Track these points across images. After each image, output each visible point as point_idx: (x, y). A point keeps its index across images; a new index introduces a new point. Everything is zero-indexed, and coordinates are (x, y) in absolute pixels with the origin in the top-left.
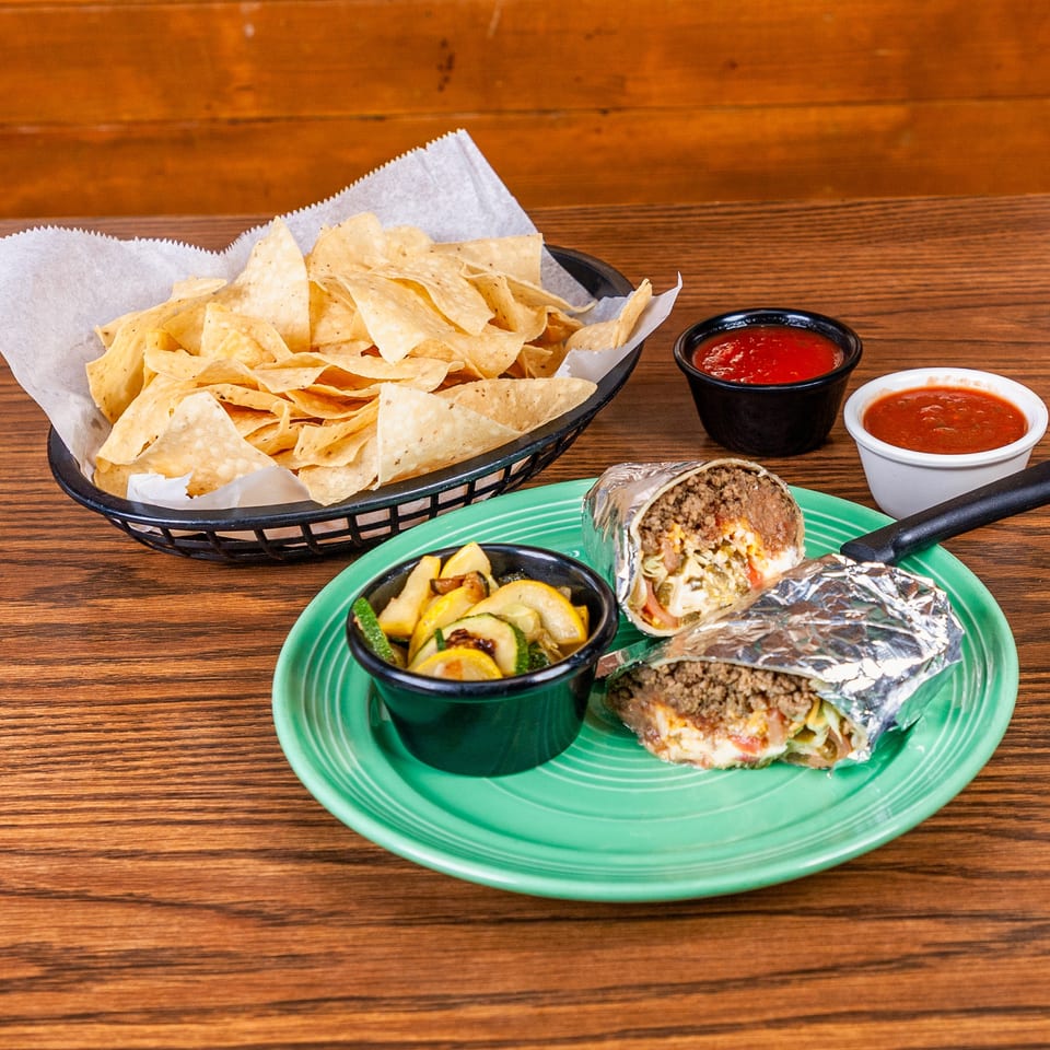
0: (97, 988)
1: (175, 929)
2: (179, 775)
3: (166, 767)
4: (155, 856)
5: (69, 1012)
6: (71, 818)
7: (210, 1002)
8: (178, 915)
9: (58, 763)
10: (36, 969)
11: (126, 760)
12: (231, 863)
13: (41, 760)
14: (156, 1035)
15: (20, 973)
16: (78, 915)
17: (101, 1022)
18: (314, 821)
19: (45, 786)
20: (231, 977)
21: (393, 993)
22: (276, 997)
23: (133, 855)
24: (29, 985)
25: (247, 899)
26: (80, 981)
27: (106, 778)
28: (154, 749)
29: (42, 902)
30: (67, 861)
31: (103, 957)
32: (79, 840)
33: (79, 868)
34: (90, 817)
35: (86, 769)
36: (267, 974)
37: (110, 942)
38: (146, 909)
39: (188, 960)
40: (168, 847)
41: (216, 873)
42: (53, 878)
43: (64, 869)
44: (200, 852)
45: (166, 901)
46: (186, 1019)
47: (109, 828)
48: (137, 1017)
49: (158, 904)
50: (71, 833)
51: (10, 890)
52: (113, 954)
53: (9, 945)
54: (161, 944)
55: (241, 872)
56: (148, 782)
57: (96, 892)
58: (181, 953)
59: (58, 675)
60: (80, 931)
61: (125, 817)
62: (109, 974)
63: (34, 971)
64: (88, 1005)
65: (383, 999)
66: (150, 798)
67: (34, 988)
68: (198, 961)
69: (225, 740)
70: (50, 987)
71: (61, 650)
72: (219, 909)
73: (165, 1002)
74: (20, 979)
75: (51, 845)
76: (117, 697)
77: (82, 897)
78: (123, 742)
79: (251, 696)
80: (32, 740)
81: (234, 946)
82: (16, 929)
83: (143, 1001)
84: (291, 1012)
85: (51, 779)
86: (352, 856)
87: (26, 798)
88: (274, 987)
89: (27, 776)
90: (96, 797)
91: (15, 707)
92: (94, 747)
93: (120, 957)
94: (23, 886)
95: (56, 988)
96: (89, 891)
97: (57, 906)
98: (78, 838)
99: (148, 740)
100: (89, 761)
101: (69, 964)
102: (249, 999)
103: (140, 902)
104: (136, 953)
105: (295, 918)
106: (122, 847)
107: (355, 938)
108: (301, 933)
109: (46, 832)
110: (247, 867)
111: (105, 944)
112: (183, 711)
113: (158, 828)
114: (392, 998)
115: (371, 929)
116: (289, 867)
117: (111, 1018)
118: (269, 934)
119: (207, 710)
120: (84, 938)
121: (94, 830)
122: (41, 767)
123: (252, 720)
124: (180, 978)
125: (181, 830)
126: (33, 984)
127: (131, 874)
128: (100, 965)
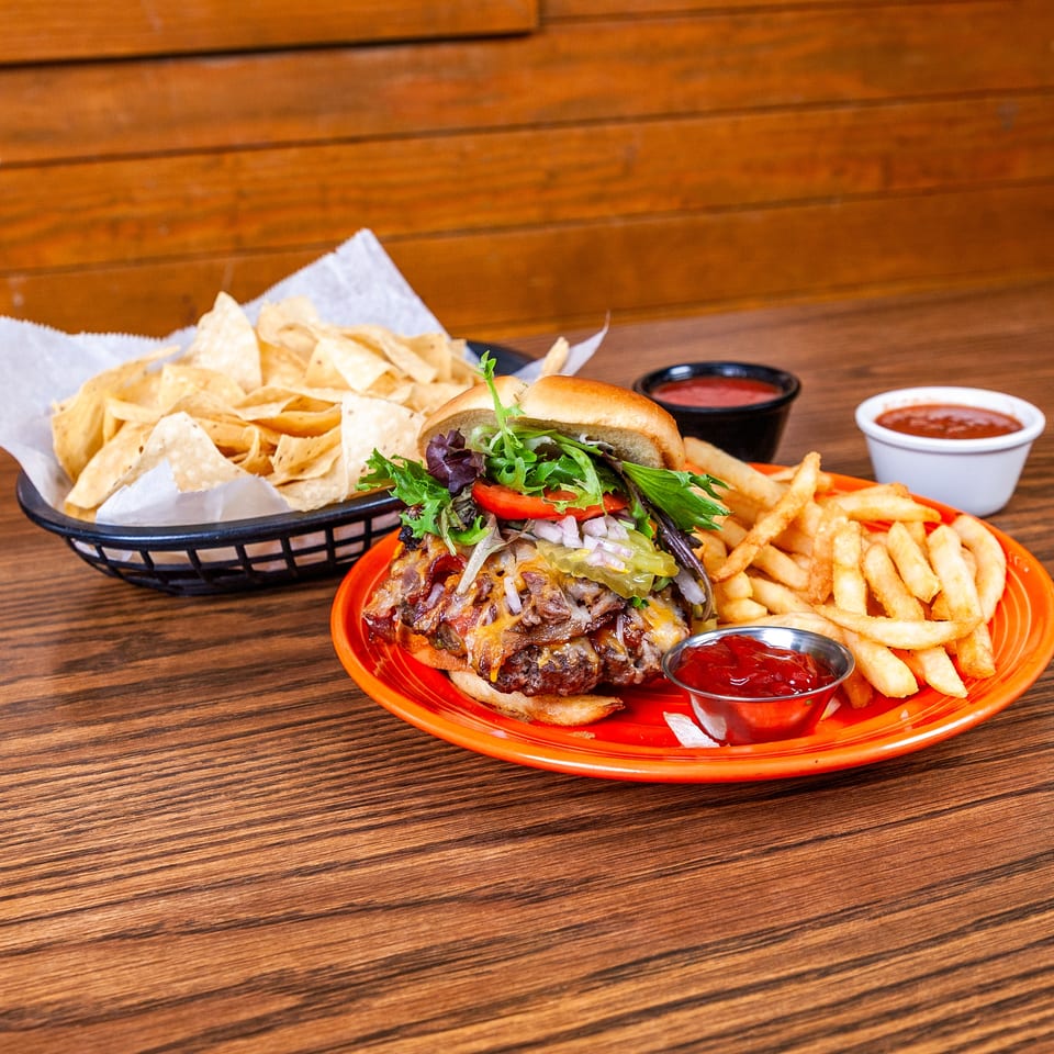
0: (377, 1003)
1: (425, 927)
2: (328, 789)
3: (309, 785)
4: (353, 864)
5: (360, 1034)
6: (234, 847)
7: (519, 989)
8: (421, 913)
9: (186, 801)
10: (290, 998)
11: (259, 786)
12: (440, 856)
13: (164, 802)
14: (481, 1036)
15: (274, 1007)
16: (303, 936)
17: (406, 1037)
18: (502, 803)
19: (185, 823)
20: (524, 960)
21: (713, 939)
22: (589, 969)
23: (328, 868)
24: (293, 1016)
25: (484, 884)
26: (352, 1000)
27: (249, 806)
28: (285, 772)
29: (253, 931)
30: (257, 887)
31: (363, 971)
32: (257, 866)
33: (274, 891)
34: (254, 843)
35: (223, 801)
36: (562, 949)
37: (360, 955)
38: (377, 916)
39: (463, 954)
40: (362, 854)
41: (433, 867)
42: (250, 906)
43: (257, 895)
44: (401, 852)
45: (397, 903)
46: (504, 1012)
47: (285, 849)
48: (445, 1023)
49: (388, 908)
50: (243, 860)
51: (207, 926)
52: (371, 965)
53: (242, 981)
54: (422, 945)
55: (461, 861)
56: (298, 801)
57: (309, 910)
58: (449, 948)
59: (135, 728)
60: (317, 951)
61: (295, 836)
62: (381, 986)
63: (290, 1001)
64: (379, 1022)
65: (706, 946)
66: (311, 815)
67: (302, 1018)
68: (476, 951)
69: (355, 752)
70: (320, 1013)
71: (126, 707)
72: (463, 899)
73: (466, 1000)
74: (278, 1013)
75: (228, 876)
76: (212, 736)
77: (295, 918)
78: (246, 772)
79: (357, 712)
80: (144, 787)
81: (505, 930)
82: (240, 963)
83: (441, 1005)
84: (617, 980)
85: (187, 817)
86: (567, 825)
87: (171, 838)
88: (578, 961)
89: (157, 819)
90: (249, 824)
91: (105, 762)
92: (217, 781)
93: (382, 966)
94: (222, 920)
95: (328, 1013)
96: (303, 911)
97: (274, 932)
98: (256, 863)
99: (272, 765)
100: (219, 794)
101: (328, 985)
102: (561, 977)
103: (367, 909)
104: (397, 959)
105: (551, 891)
106: (310, 863)
107: (629, 897)
108: (569, 904)
109: (213, 865)
110: (465, 856)
111: (356, 958)
112: (292, 736)
113: (339, 838)
114: (714, 943)
115: (641, 886)
116: (509, 847)
117: (415, 1030)
118: (534, 911)
119: (319, 730)
120: (326, 956)
121: (268, 853)
122: (168, 809)
123: (372, 731)
124: (467, 972)
125: (365, 836)
126: (298, 1015)
127: (338, 886)
128: (364, 979)
